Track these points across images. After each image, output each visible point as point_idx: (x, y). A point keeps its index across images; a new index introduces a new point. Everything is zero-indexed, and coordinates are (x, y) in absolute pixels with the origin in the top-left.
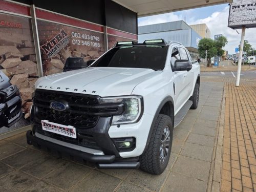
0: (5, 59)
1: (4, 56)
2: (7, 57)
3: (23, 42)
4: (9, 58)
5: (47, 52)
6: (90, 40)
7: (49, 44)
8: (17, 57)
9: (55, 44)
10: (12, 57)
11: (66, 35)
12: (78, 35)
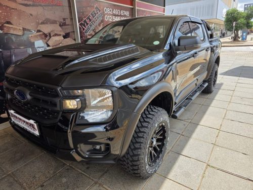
0: (50, 37)
1: (50, 34)
2: (52, 35)
3: (64, 19)
4: (53, 36)
5: (84, 29)
6: (121, 15)
7: (85, 21)
8: (60, 35)
9: (90, 20)
10: (56, 35)
11: (100, 11)
12: (110, 11)
